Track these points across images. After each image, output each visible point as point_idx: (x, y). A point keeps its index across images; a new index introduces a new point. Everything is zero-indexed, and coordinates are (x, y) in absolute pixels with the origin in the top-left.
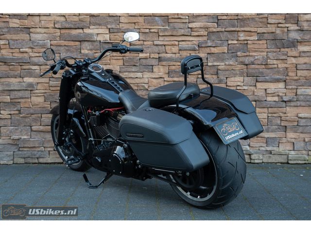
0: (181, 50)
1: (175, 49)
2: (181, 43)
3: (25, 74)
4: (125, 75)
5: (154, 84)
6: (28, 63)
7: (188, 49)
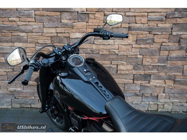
0: (149, 21)
1: (144, 20)
2: (150, 14)
3: (15, 39)
4: (99, 42)
5: (123, 50)
6: (17, 30)
7: (156, 20)
